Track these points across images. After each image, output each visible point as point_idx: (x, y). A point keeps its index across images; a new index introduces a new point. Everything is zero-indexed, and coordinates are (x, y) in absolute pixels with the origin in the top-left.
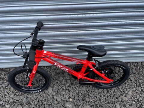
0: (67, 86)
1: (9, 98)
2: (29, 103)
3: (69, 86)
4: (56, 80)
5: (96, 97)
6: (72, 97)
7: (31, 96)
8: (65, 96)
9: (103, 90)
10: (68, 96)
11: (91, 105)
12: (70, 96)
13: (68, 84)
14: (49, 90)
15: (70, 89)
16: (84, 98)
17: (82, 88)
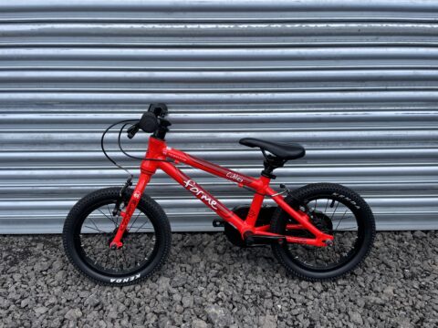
0: (210, 275)
1: (47, 294)
2: (102, 309)
3: (217, 276)
4: (181, 262)
5: (294, 300)
6: (225, 297)
7: (109, 294)
8: (204, 296)
9: (311, 284)
10: (215, 297)
11: (281, 315)
12: (219, 295)
13: (214, 271)
14: (160, 282)
15: (219, 281)
16: (258, 302)
17: (253, 279)
